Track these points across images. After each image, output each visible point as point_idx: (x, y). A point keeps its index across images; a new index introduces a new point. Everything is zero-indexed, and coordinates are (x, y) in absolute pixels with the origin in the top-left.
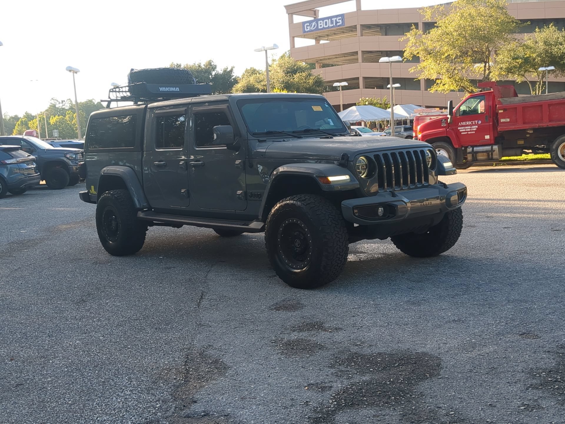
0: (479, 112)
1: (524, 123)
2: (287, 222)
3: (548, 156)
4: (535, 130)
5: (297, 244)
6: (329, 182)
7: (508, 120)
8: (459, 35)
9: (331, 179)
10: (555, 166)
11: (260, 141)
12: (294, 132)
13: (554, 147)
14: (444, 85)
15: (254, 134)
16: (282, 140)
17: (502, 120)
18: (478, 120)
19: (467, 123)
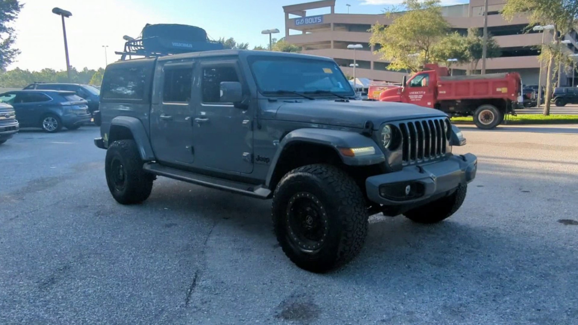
0: (422, 86)
1: (456, 95)
2: (298, 195)
3: (470, 118)
4: (462, 100)
5: (308, 221)
6: (352, 155)
7: (445, 92)
8: (411, 29)
9: (355, 150)
10: (475, 126)
11: (270, 101)
12: (305, 93)
13: (476, 113)
14: (397, 65)
15: (265, 93)
16: (294, 100)
17: (440, 92)
18: (424, 91)
19: (416, 93)
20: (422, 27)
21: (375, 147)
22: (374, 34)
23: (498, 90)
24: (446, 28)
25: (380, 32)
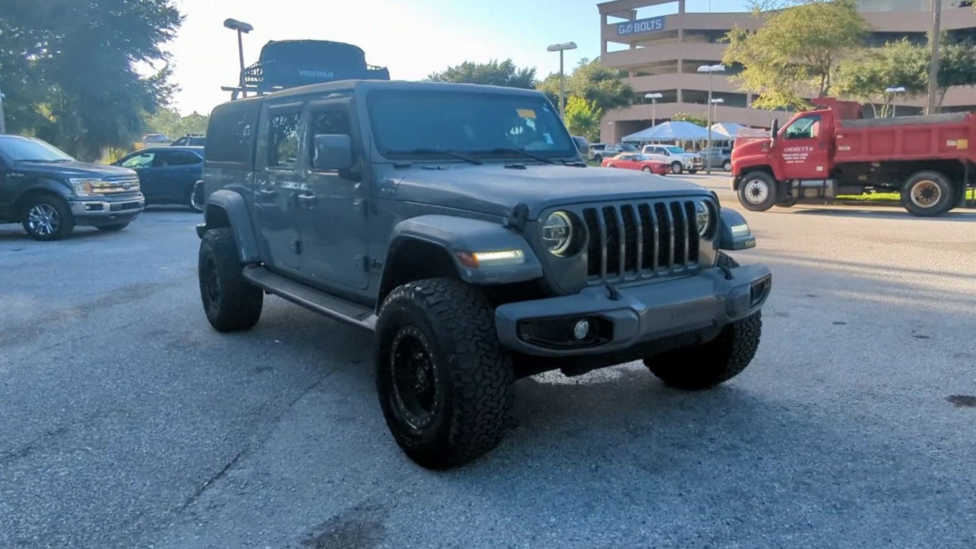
0: (812, 136)
1: (870, 153)
2: (404, 332)
3: (896, 196)
4: (883, 163)
5: (420, 377)
6: (475, 265)
7: (848, 148)
9: (480, 257)
10: (904, 210)
11: (397, 167)
12: (472, 152)
13: (906, 187)
14: (769, 100)
15: (389, 154)
16: (436, 166)
17: (840, 148)
18: (809, 146)
19: (795, 149)
20: (817, 31)
21: (525, 253)
22: (730, 46)
23: (950, 143)
24: (860, 32)
25: (740, 43)
